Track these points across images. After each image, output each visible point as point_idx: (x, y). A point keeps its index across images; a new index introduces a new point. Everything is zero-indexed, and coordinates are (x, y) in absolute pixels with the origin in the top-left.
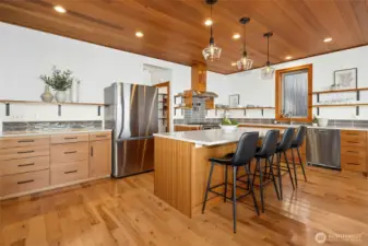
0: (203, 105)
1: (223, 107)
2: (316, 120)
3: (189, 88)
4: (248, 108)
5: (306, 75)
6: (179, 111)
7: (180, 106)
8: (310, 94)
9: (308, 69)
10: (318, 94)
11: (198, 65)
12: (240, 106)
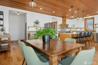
0: (65, 27)
1: (70, 28)
2: (95, 31)
3: (62, 23)
4: (77, 28)
5: (93, 20)
6: (59, 29)
7: (60, 28)
8: (94, 25)
9: (93, 18)
10: (96, 24)
11: (64, 17)
12: (75, 28)
